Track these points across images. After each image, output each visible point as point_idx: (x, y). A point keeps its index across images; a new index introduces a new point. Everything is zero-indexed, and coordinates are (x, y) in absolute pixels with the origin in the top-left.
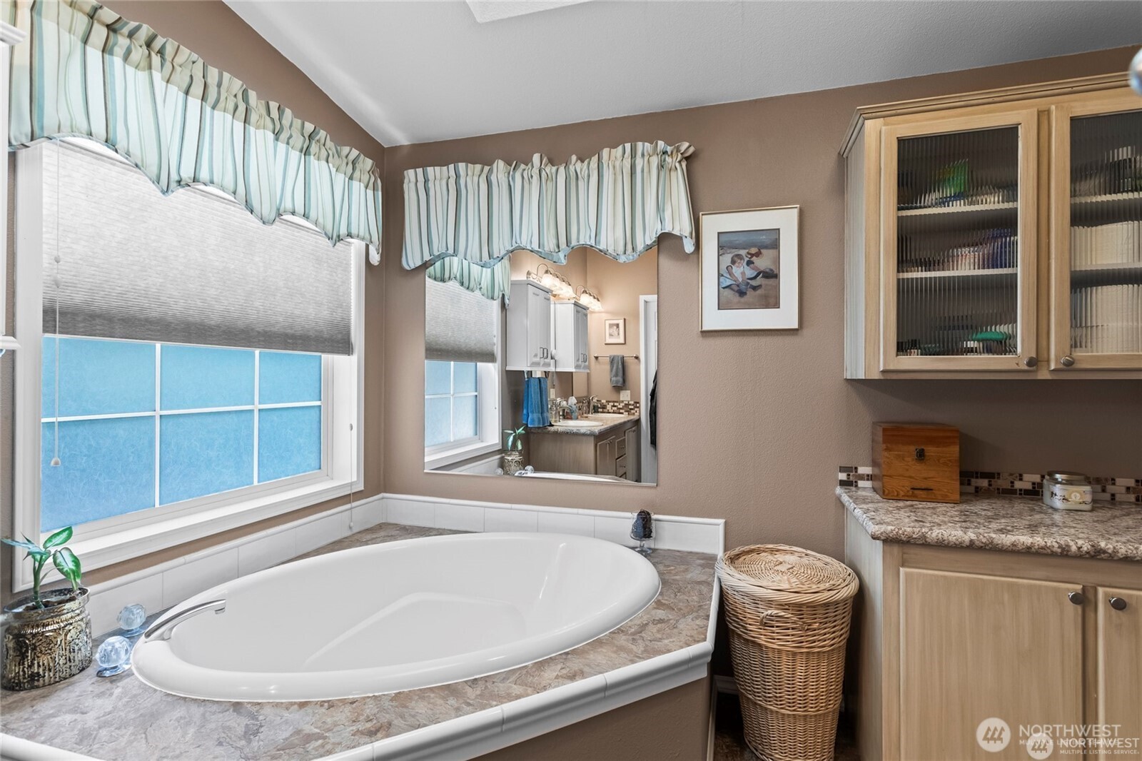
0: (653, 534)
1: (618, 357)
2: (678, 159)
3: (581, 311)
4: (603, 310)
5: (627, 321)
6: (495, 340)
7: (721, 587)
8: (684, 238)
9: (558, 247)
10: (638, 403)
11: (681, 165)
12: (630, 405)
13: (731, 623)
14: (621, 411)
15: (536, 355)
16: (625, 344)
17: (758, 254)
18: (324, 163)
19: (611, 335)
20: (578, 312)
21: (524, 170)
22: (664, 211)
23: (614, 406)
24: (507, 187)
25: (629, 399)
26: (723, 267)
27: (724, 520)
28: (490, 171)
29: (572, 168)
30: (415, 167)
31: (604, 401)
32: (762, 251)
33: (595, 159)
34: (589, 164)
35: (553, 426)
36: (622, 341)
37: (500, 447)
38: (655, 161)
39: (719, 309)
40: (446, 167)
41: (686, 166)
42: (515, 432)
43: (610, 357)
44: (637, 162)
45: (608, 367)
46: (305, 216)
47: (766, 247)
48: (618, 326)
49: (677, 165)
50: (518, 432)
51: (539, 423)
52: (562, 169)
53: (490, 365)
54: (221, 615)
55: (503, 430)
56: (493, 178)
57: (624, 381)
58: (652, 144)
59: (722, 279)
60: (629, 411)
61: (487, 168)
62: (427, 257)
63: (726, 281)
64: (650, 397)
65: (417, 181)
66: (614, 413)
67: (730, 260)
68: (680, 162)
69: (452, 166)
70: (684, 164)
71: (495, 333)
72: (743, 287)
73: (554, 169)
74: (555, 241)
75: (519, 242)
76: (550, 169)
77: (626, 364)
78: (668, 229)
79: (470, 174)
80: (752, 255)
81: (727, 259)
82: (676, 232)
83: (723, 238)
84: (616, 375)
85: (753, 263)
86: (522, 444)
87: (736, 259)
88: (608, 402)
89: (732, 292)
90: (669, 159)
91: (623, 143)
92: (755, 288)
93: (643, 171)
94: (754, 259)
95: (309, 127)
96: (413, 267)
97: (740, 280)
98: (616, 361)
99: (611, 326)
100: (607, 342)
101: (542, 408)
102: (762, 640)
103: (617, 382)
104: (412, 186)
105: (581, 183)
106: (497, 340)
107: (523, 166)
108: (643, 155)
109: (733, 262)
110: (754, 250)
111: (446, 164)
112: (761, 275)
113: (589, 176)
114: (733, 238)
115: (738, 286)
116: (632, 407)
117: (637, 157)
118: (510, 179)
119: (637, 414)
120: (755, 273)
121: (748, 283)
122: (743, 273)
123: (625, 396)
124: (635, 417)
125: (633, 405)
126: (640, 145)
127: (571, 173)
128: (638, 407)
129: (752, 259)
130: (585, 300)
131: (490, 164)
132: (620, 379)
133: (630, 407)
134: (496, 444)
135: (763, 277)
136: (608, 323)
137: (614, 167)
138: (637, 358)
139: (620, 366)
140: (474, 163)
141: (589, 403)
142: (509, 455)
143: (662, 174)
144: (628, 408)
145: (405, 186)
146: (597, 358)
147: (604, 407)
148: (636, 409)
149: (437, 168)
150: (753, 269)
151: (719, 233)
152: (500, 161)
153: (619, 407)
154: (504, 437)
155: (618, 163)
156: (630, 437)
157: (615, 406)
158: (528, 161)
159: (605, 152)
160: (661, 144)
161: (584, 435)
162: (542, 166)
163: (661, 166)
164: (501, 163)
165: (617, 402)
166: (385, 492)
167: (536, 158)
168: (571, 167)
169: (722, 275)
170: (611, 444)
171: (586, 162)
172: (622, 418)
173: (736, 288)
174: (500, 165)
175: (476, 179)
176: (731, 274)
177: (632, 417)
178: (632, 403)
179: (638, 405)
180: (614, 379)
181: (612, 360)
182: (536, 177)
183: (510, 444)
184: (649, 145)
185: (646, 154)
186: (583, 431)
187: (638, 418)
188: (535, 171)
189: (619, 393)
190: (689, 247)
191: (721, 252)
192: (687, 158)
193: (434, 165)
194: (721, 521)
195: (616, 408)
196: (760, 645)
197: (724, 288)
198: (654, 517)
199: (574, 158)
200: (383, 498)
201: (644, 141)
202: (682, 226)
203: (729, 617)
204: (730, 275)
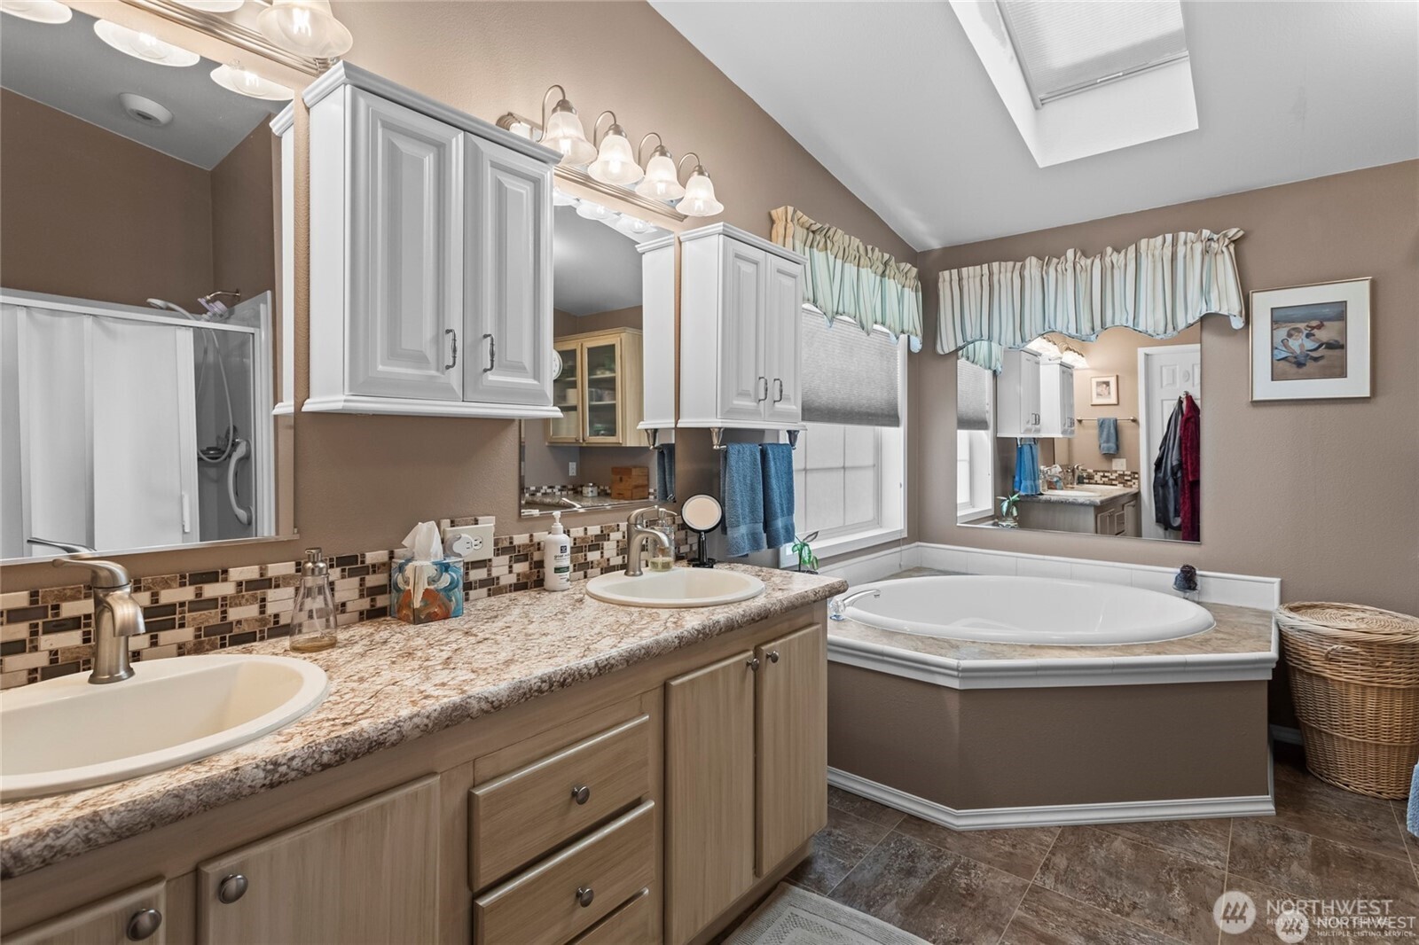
0: (1198, 587)
1: (1109, 419)
2: (1226, 244)
3: (1066, 369)
4: (1088, 367)
5: (1120, 379)
6: (987, 408)
7: (1280, 631)
8: (1232, 318)
9: (1093, 329)
10: (1137, 473)
11: (1228, 249)
12: (1126, 475)
13: (1291, 661)
14: (1114, 482)
15: (1028, 422)
16: (1118, 404)
17: (1319, 327)
18: (892, 280)
19: (1099, 395)
20: (1063, 372)
21: (1058, 264)
22: (1209, 292)
23: (1104, 476)
24: (1040, 279)
25: (1125, 469)
26: (1278, 341)
27: (1279, 579)
28: (1023, 267)
29: (1108, 260)
30: (950, 268)
31: (1091, 471)
32: (1325, 323)
33: (1132, 249)
34: (1126, 254)
35: (1042, 494)
36: (1114, 401)
37: (992, 513)
38: (1199, 247)
39: (1272, 380)
40: (979, 267)
41: (1235, 249)
42: (1009, 499)
43: (1099, 420)
44: (1178, 250)
45: (1095, 432)
46: (883, 324)
47: (1330, 319)
48: (1107, 384)
49: (1225, 249)
50: (1011, 499)
51: (1032, 490)
52: (1097, 261)
53: (982, 432)
54: (877, 599)
55: (995, 496)
56: (1027, 273)
57: (1118, 447)
58: (1196, 233)
59: (1276, 352)
60: (1124, 483)
61: (1019, 265)
62: (960, 343)
63: (1280, 354)
64: (1153, 467)
65: (951, 280)
66: (1104, 484)
67: (1286, 334)
68: (1227, 246)
69: (985, 266)
70: (1232, 248)
71: (987, 401)
72: (1302, 359)
73: (1089, 261)
74: (1090, 325)
75: (1053, 327)
76: (1087, 262)
77: (1119, 428)
78: (1214, 309)
79: (1004, 272)
80: (1313, 328)
81: (1282, 333)
82: (1224, 312)
83: (1276, 313)
84: (1108, 441)
85: (1314, 335)
86: (1017, 510)
87: (1293, 332)
88: (1096, 472)
89: (1287, 364)
90: (1214, 245)
91: (1164, 233)
92: (1316, 359)
93: (1185, 257)
94: (1315, 331)
95: (887, 256)
96: (947, 351)
97: (1298, 352)
98: (1106, 425)
99: (1099, 384)
100: (1094, 403)
101: (1035, 476)
102: (1328, 673)
103: (1109, 449)
104: (947, 284)
105: (1116, 272)
106: (989, 408)
107: (1055, 260)
108: (1185, 243)
109: (1290, 335)
110: (1314, 323)
111: (981, 264)
112: (1324, 346)
113: (1126, 265)
114: (1290, 312)
115: (1295, 357)
116: (1129, 478)
117: (1179, 244)
118: (1044, 273)
119: (1135, 486)
120: (1317, 345)
121: (1308, 355)
122: (1302, 346)
123: (1120, 465)
124: (1134, 490)
125: (1130, 476)
126: (1182, 235)
127: (1107, 265)
128: (1137, 479)
129: (1312, 332)
130: (1069, 358)
131: (1023, 259)
132: (1112, 445)
133: (1126, 478)
134: (990, 510)
135: (1326, 348)
136: (1094, 381)
137: (1153, 256)
138: (1134, 421)
139: (1112, 430)
140: (1006, 260)
141: (1073, 471)
142: (1004, 521)
143: (1207, 258)
144: (1122, 479)
145: (940, 285)
146: (1080, 421)
147: (1090, 477)
148: (1134, 481)
149: (971, 268)
150: (1313, 341)
151: (1272, 309)
152: (1033, 258)
153: (1111, 477)
154: (997, 504)
155: (1157, 253)
156: (1129, 511)
157: (1106, 477)
158: (1060, 254)
159: (1144, 242)
160: (1206, 233)
161: (1082, 505)
162: (1077, 260)
163: (1206, 251)
164: (1034, 260)
165: (1108, 472)
166: (920, 541)
167: (1070, 253)
168: (1106, 259)
169: (1276, 348)
170: (1111, 516)
171: (1123, 253)
172: (1118, 490)
173: (1294, 360)
174: (1032, 262)
175: (1009, 275)
176: (1285, 346)
177: (1128, 490)
178: (1129, 473)
179: (1136, 476)
180: (1104, 445)
181: (1102, 424)
182: (1070, 270)
183: (1005, 509)
184: (1193, 234)
185: (1188, 241)
186: (1081, 500)
187: (1137, 491)
188: (1070, 264)
189: (1111, 461)
190: (1237, 323)
191: (1275, 326)
192: (1234, 242)
193: (967, 266)
194: (1277, 580)
195: (1107, 479)
196: (1324, 678)
197: (1279, 360)
198: (1198, 572)
199: (1109, 250)
200: (918, 546)
201: (1187, 230)
202: (1230, 304)
203: (1290, 656)
204: (1286, 348)
